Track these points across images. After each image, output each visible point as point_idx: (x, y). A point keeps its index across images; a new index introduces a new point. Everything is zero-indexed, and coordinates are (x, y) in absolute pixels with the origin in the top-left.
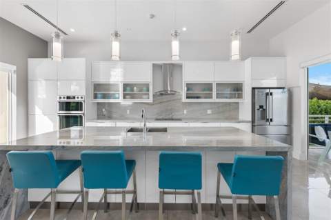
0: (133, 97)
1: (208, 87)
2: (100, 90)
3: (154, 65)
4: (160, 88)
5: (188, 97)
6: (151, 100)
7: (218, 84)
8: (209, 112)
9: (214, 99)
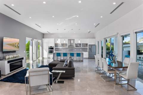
0: (63, 46)
1: (80, 44)
2: (56, 45)
3: (68, 39)
4: (70, 45)
5: (76, 46)
6: (67, 47)
7: (82, 44)
8: (81, 50)
9: (81, 47)
